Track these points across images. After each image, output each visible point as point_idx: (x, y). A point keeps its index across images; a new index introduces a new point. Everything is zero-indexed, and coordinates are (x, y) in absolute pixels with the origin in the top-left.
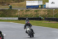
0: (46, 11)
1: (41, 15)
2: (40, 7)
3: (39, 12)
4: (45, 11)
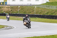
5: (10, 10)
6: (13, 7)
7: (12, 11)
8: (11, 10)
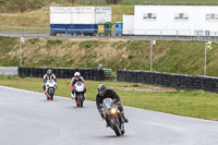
0: (124, 45)
1: (103, 61)
2: (101, 29)
3: (96, 49)
4: (120, 47)
5: (125, 56)
6: (140, 43)
7: (134, 60)
8: (130, 57)
